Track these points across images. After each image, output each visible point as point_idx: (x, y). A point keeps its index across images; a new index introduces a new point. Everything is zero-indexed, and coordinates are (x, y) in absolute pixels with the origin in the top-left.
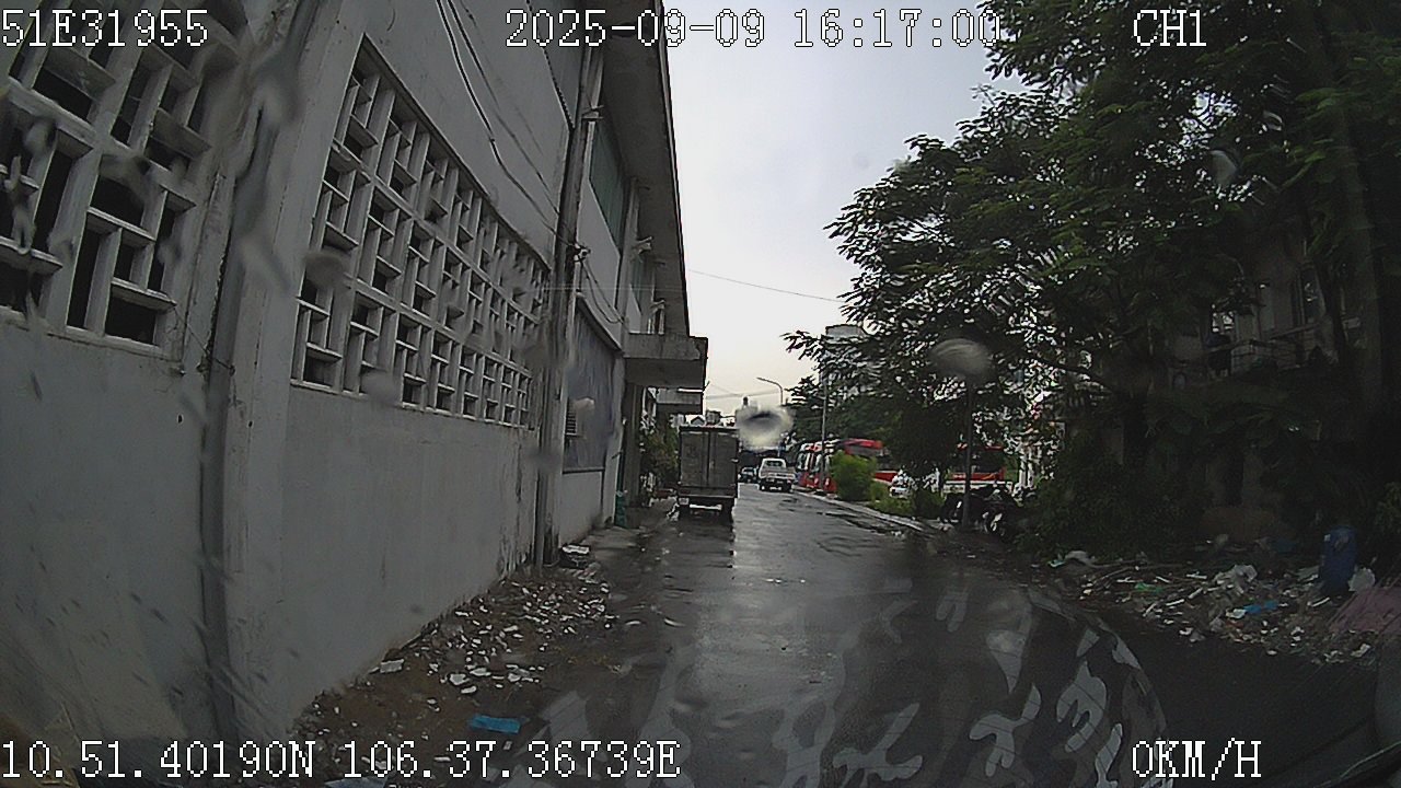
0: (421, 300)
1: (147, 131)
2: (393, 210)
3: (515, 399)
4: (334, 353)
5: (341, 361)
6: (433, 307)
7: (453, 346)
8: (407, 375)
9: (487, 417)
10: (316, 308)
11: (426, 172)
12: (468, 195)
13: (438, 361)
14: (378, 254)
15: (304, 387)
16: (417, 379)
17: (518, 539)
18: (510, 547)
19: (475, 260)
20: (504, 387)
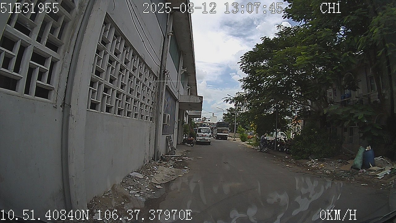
0: (123, 86)
1: (46, 39)
2: (115, 61)
3: (149, 114)
4: (98, 101)
5: (100, 104)
6: (126, 88)
7: (132, 99)
8: (119, 107)
9: (141, 119)
10: (93, 89)
11: (124, 50)
12: (136, 57)
13: (127, 103)
14: (111, 74)
15: (90, 111)
16: (122, 108)
17: (150, 153)
18: (147, 156)
19: (137, 75)
20: (146, 110)
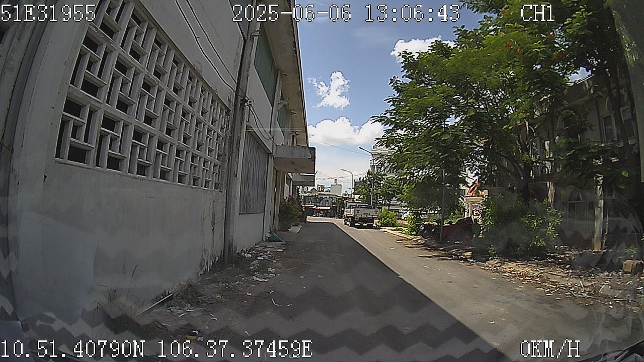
0: (149, 120)
2: (131, 68)
3: (211, 176)
4: (89, 145)
5: (94, 149)
6: (157, 123)
7: (171, 146)
8: (139, 160)
9: (193, 185)
10: (77, 118)
11: (154, 50)
12: (181, 65)
13: (161, 153)
14: (121, 91)
15: (68, 164)
16: (146, 162)
17: (213, 249)
18: (208, 253)
19: (185, 100)
20: (204, 169)
